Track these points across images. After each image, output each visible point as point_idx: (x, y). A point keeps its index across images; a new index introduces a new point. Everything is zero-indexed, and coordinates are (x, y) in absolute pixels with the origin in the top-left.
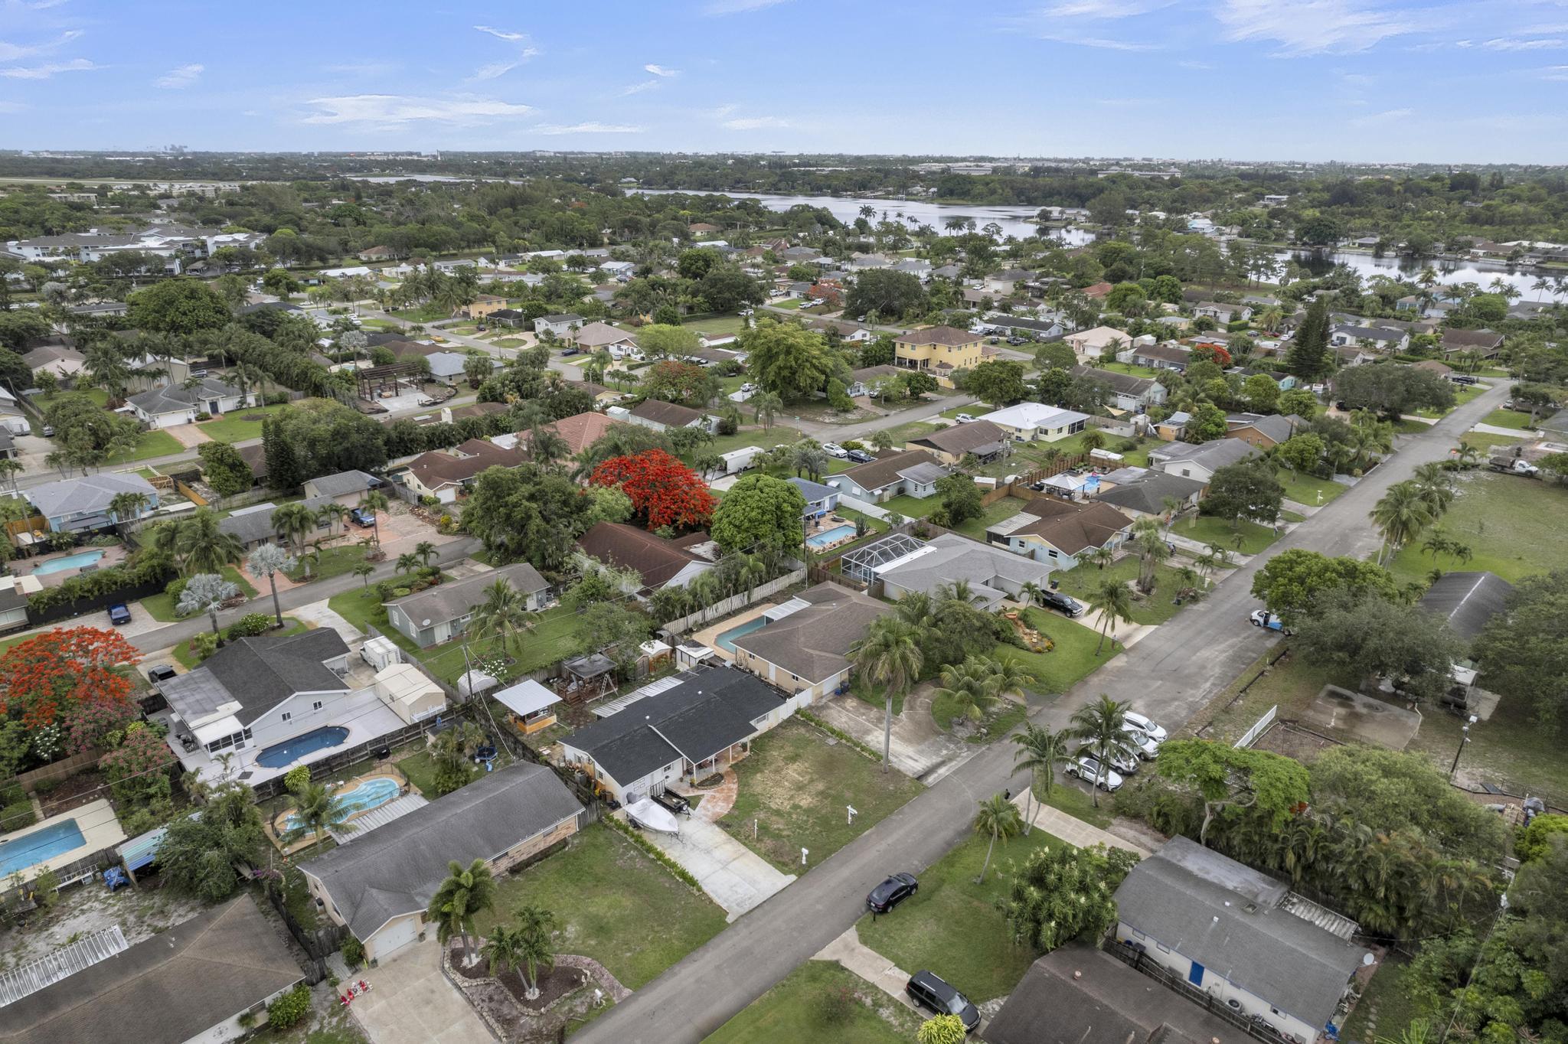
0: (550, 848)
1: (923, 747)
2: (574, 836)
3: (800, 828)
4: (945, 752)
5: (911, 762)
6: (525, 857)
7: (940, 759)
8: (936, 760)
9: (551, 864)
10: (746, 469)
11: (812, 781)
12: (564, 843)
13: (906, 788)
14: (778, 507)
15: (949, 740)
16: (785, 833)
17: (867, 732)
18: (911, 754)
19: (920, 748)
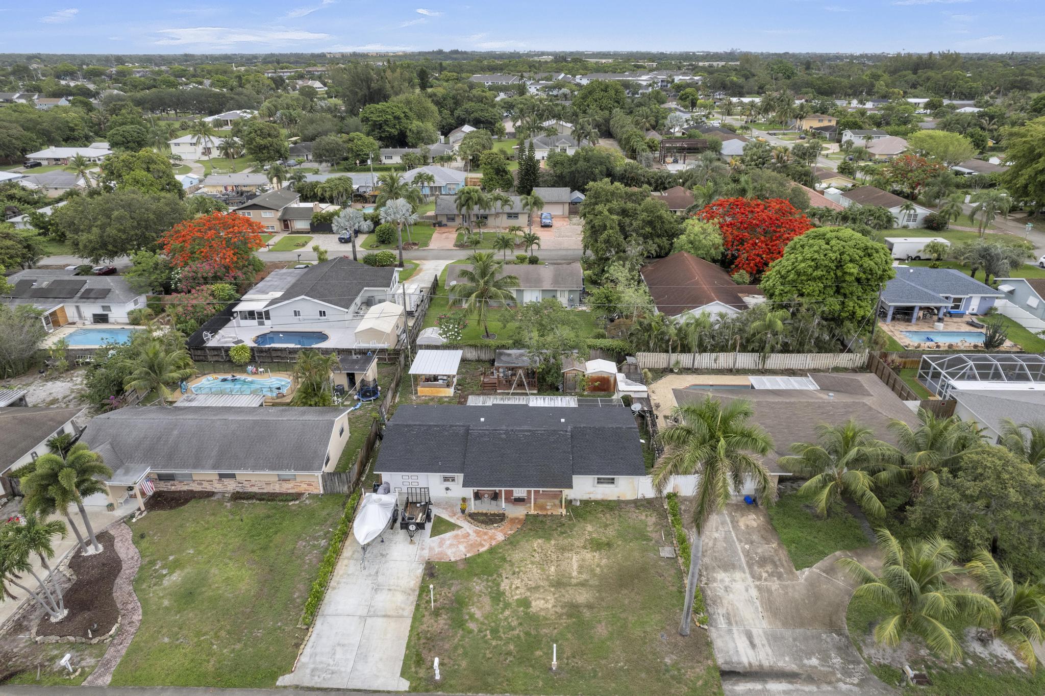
0: (281, 494)
1: (788, 633)
2: (313, 496)
3: (495, 631)
4: (814, 661)
5: (742, 643)
6: (255, 490)
7: (794, 667)
8: (786, 663)
9: (261, 509)
10: (918, 258)
11: (583, 584)
12: (297, 496)
13: (690, 674)
14: (840, 265)
15: (842, 650)
16: (472, 626)
17: (729, 566)
18: (757, 632)
19: (780, 630)
